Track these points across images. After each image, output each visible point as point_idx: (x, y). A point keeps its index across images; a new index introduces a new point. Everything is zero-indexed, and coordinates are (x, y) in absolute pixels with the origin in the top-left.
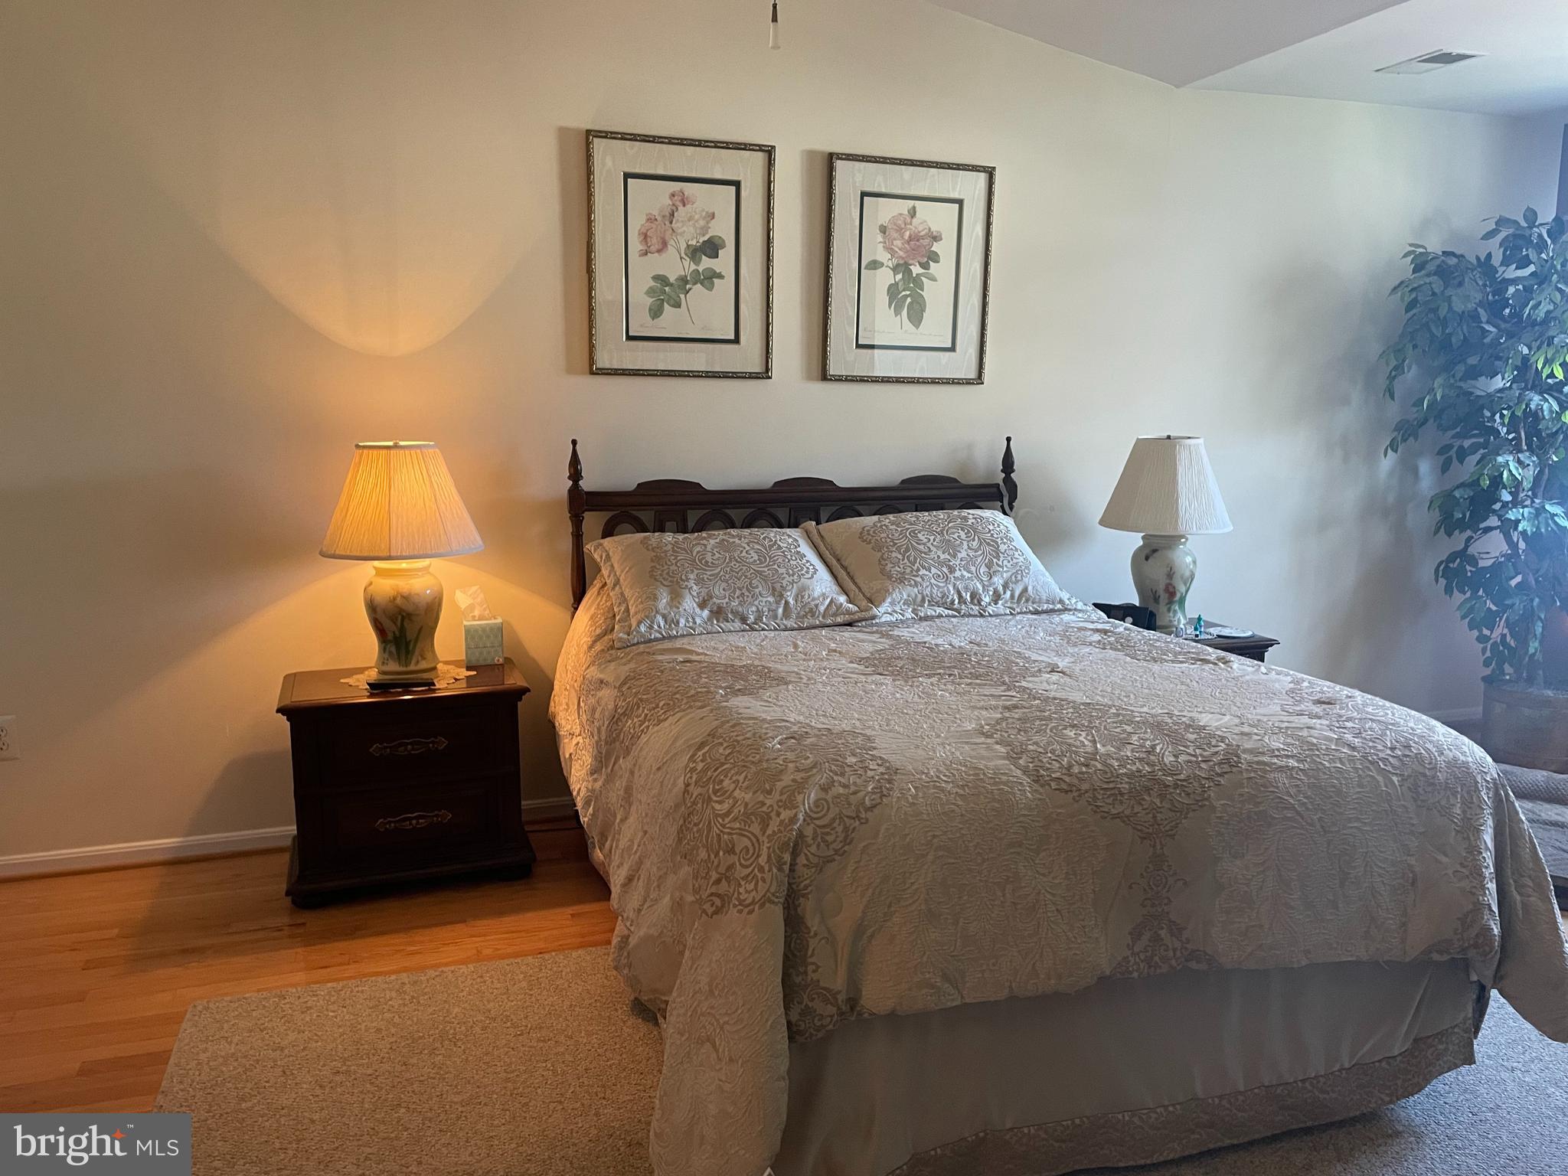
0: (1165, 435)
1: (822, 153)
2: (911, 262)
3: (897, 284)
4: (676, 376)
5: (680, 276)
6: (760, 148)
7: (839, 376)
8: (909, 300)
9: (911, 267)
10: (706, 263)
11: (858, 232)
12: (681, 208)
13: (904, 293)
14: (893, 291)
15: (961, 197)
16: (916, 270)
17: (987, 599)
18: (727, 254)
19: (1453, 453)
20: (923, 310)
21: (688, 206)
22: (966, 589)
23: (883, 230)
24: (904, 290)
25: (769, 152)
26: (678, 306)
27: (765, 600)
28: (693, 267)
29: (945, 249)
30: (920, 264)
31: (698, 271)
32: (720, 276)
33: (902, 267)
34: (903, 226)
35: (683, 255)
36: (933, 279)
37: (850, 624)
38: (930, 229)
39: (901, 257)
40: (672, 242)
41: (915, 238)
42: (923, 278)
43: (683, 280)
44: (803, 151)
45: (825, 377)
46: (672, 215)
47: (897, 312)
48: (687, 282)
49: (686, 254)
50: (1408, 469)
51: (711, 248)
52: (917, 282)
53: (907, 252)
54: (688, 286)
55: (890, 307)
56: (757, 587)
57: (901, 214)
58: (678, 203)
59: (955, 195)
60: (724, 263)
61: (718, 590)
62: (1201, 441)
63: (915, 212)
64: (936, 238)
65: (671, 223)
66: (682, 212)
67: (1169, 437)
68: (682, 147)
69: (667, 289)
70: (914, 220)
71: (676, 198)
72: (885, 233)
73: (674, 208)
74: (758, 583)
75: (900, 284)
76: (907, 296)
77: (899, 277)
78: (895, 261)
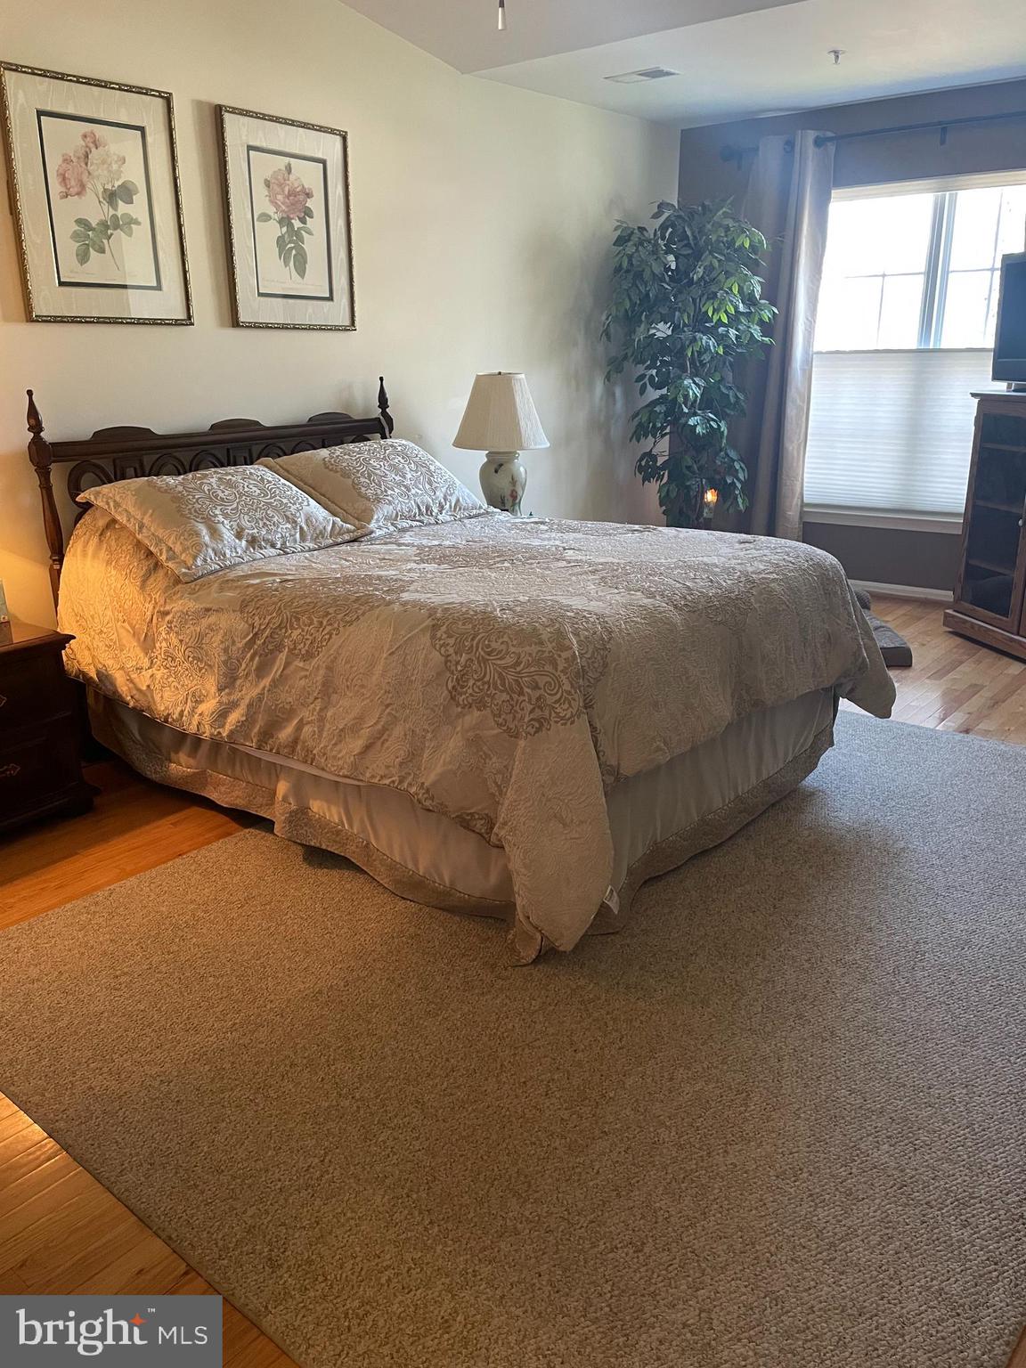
0: (497, 371)
1: (209, 104)
2: (292, 216)
3: (283, 236)
4: (110, 323)
5: (101, 220)
6: (160, 95)
7: (249, 323)
8: (294, 252)
9: (293, 221)
10: (123, 208)
11: (248, 184)
12: (93, 149)
13: (289, 246)
14: (281, 241)
15: (325, 158)
16: (297, 224)
17: (435, 510)
18: (140, 198)
19: (646, 380)
20: (305, 262)
21: (100, 149)
22: (422, 502)
23: (268, 184)
24: (290, 242)
25: (168, 100)
26: (103, 251)
27: (284, 527)
28: (112, 212)
29: (316, 204)
30: (299, 218)
31: (117, 216)
32: (138, 223)
33: (285, 221)
34: (282, 181)
35: (101, 200)
36: (310, 233)
37: (355, 540)
38: (303, 187)
39: (283, 211)
40: (89, 185)
41: (293, 193)
42: (303, 232)
43: (104, 225)
44: (193, 101)
45: (235, 323)
46: (87, 156)
47: (286, 264)
48: (107, 227)
49: (104, 199)
50: (610, 394)
51: (126, 193)
52: (298, 234)
53: (288, 207)
54: (109, 232)
55: (280, 258)
56: (273, 516)
57: (280, 170)
58: (91, 145)
59: (320, 155)
60: (138, 209)
61: (245, 522)
62: (523, 376)
63: (290, 168)
64: (309, 195)
65: (86, 164)
66: (95, 155)
67: (500, 373)
68: (89, 87)
69: (90, 233)
70: (291, 176)
71: (88, 139)
72: (269, 187)
73: (88, 150)
74: (272, 513)
75: (286, 236)
76: (292, 248)
77: (284, 229)
78: (280, 215)
